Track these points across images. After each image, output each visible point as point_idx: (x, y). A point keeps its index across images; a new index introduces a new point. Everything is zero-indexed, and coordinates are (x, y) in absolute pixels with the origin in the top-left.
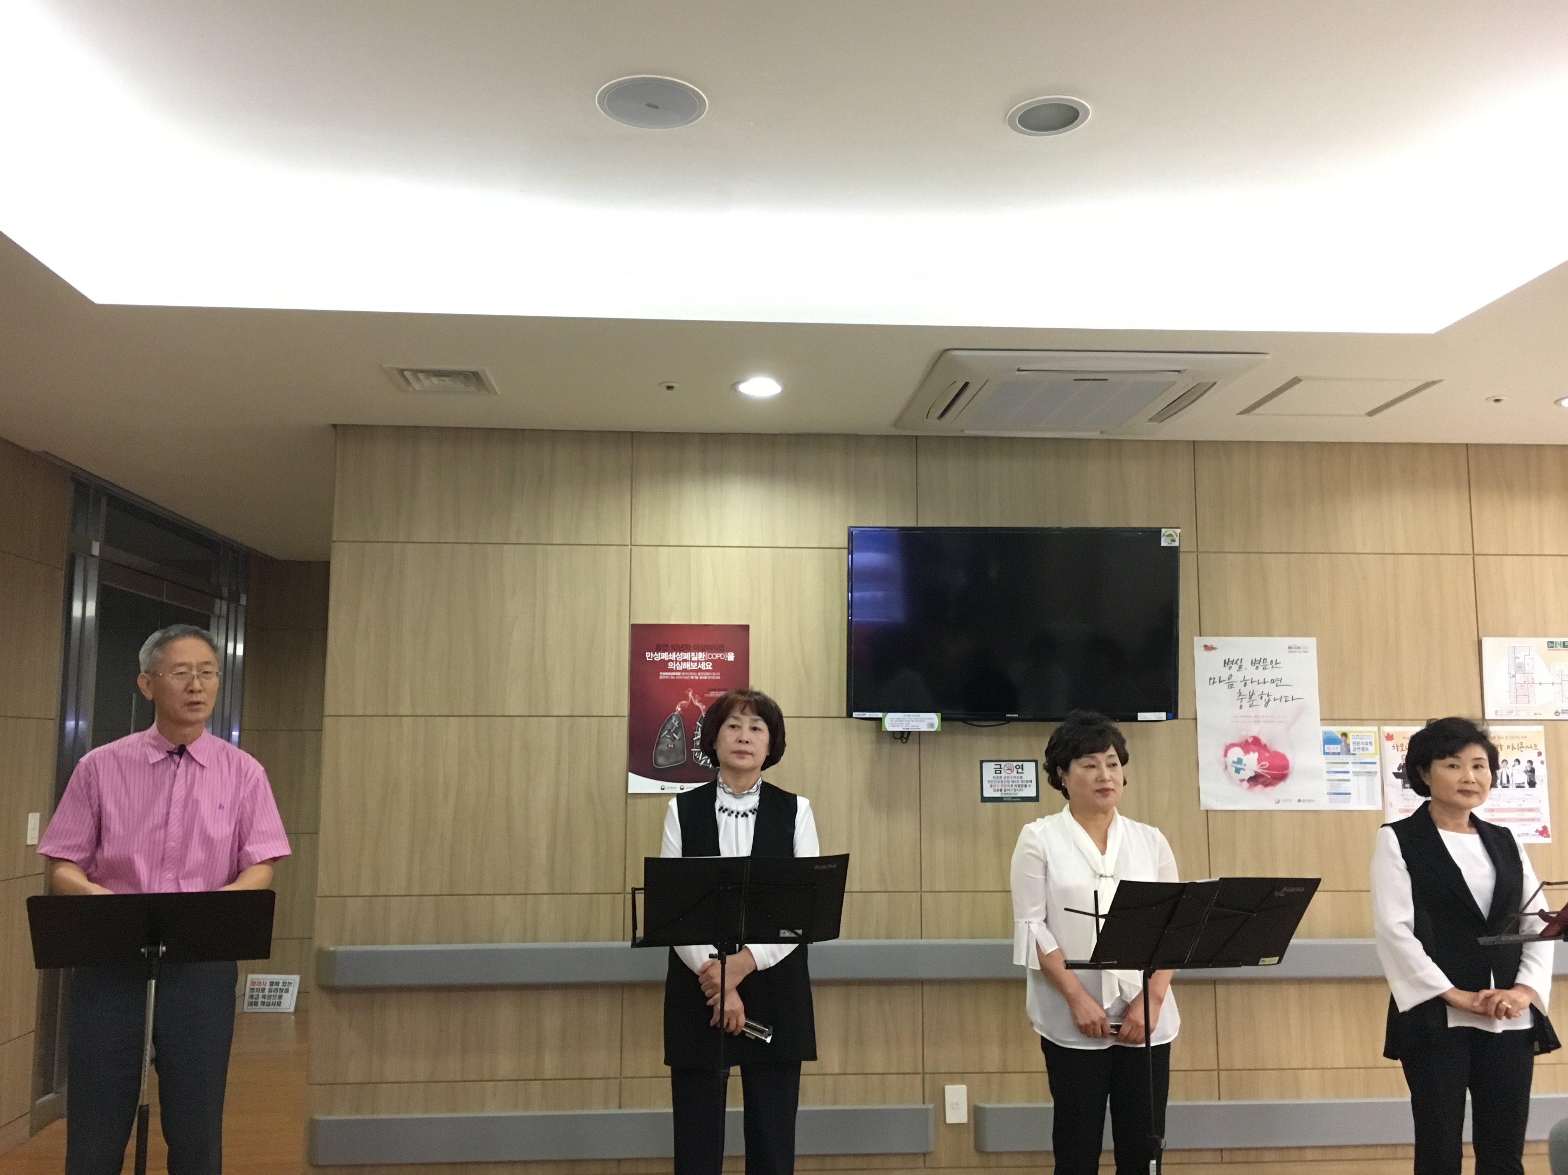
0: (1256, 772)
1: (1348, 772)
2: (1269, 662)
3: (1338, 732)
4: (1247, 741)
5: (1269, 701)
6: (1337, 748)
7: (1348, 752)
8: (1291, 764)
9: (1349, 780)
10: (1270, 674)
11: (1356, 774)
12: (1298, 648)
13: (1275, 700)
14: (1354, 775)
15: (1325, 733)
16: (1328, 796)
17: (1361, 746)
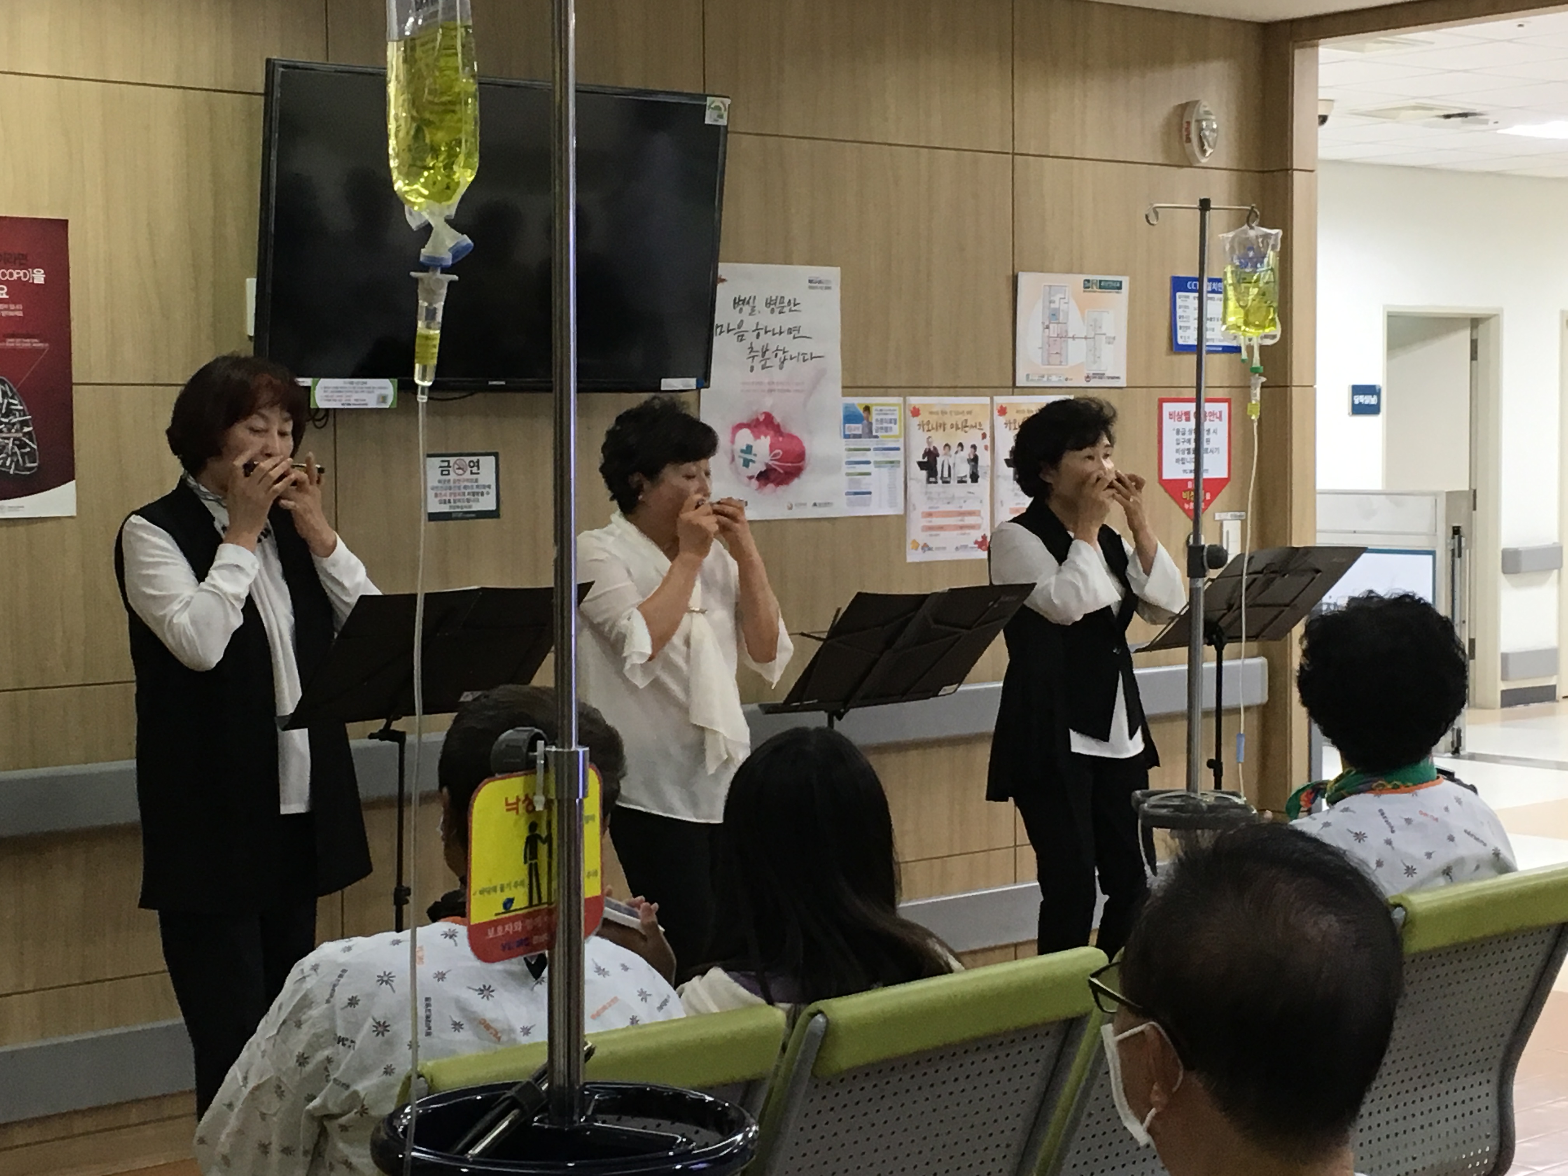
0: (767, 465)
1: (868, 463)
2: (786, 301)
3: (860, 405)
4: (758, 419)
5: (785, 359)
6: (857, 428)
7: (870, 434)
8: (807, 452)
9: (869, 474)
10: (786, 320)
11: (878, 464)
12: (820, 282)
13: (791, 359)
14: (876, 467)
15: (847, 407)
16: (846, 497)
17: (885, 425)
